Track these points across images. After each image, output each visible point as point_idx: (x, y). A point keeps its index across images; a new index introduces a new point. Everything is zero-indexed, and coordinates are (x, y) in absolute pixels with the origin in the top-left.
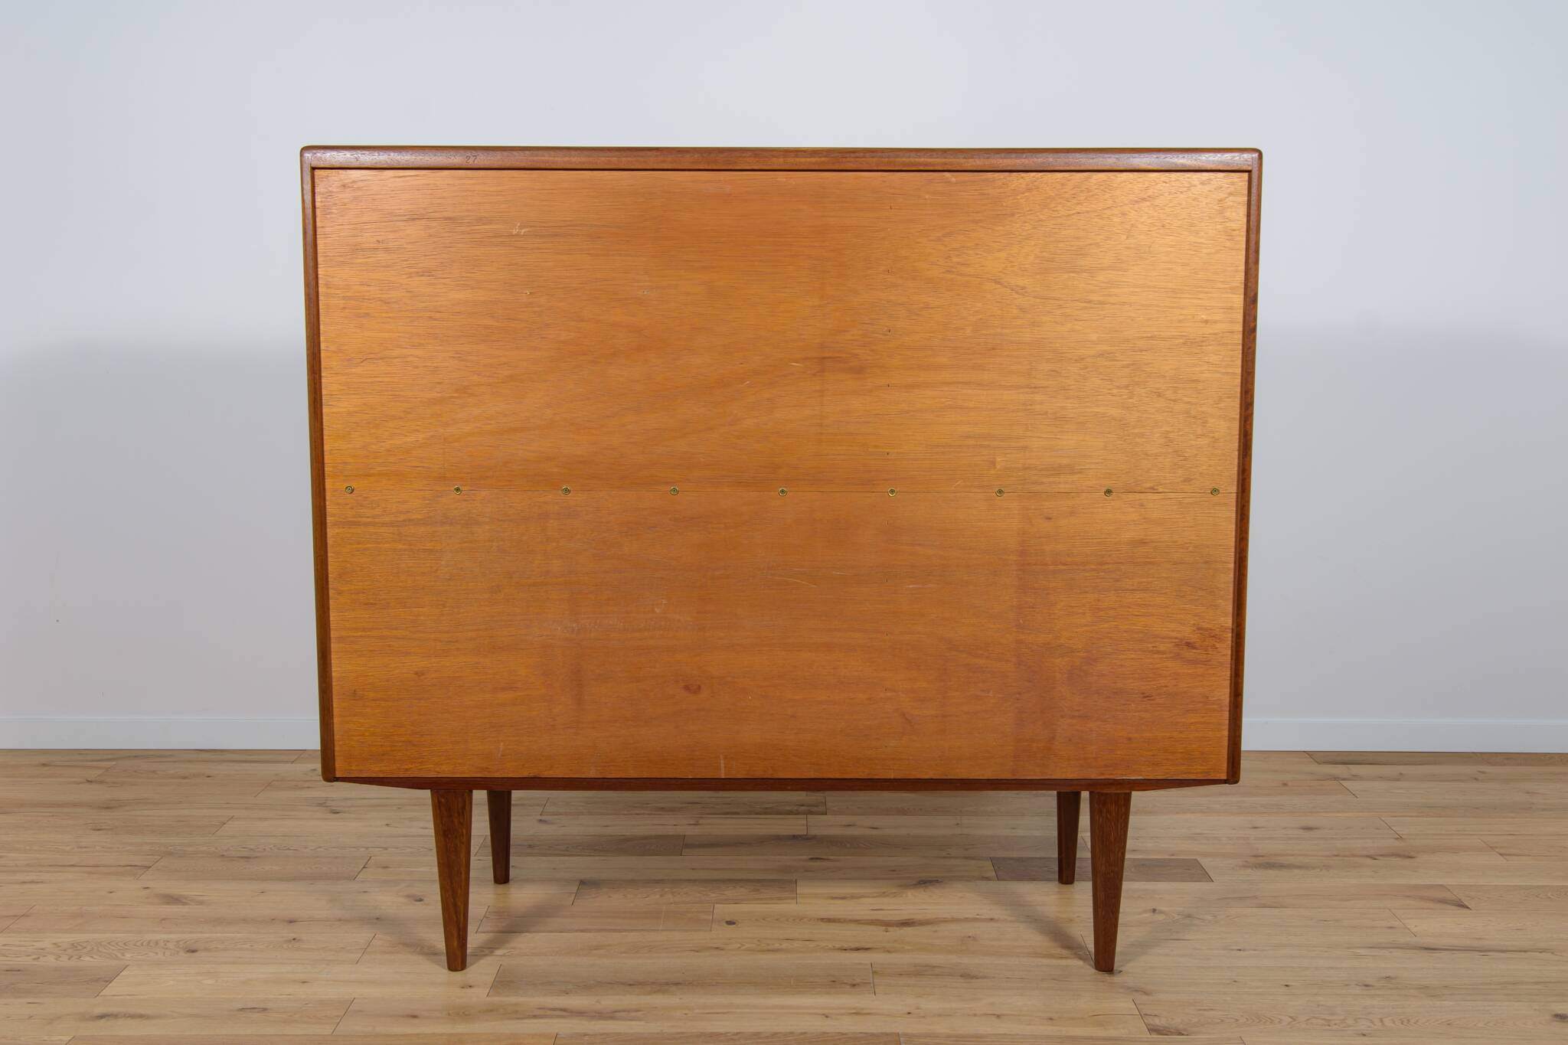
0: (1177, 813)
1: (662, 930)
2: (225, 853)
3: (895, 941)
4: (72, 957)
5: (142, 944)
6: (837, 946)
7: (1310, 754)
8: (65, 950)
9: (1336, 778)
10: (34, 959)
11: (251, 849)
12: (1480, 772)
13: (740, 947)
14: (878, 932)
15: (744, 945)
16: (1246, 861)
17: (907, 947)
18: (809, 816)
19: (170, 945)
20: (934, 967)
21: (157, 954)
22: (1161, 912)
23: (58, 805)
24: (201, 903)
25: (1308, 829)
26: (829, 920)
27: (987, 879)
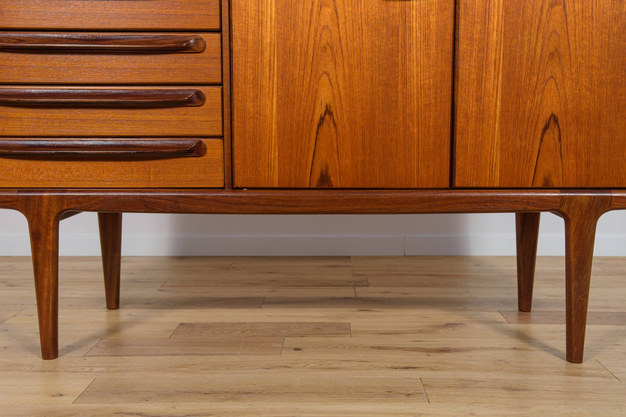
1: (239, 354)
3: (438, 362)
6: (389, 365)
13: (305, 366)
14: (421, 356)
15: (308, 365)
17: (449, 367)
18: (356, 288)
20: (477, 381)
26: (379, 348)
27: (501, 323)
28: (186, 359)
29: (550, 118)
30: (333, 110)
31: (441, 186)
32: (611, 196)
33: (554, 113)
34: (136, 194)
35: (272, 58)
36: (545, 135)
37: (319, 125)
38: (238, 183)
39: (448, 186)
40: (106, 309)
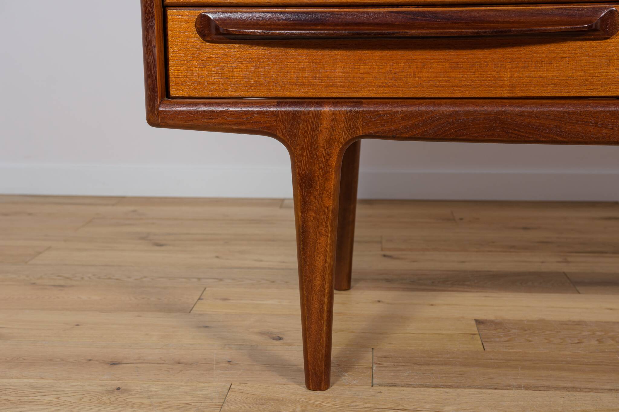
2: (37, 282)
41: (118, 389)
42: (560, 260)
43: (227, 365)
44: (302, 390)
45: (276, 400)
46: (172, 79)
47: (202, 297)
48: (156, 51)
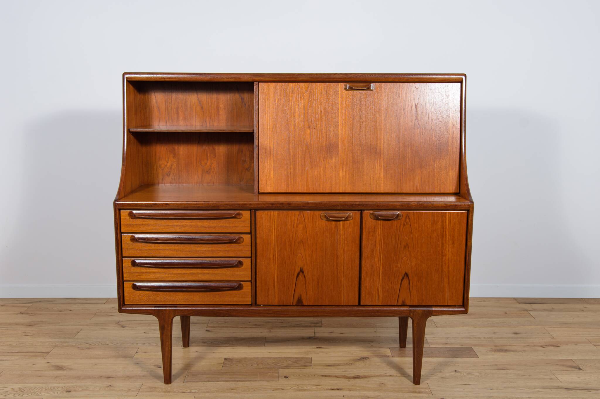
0: (463, 326)
1: (259, 381)
2: (80, 346)
3: (353, 386)
4: (20, 395)
5: (48, 389)
6: (330, 388)
7: (515, 299)
8: (17, 392)
9: (526, 310)
10: (4, 396)
11: (90, 344)
12: (584, 307)
13: (290, 389)
14: (345, 381)
15: (292, 388)
16: (492, 348)
17: (358, 388)
18: (315, 328)
19: (60, 389)
21: (54, 393)
22: (459, 372)
23: (10, 324)
24: (71, 369)
25: (516, 333)
26: (326, 376)
27: (388, 356)
28: (233, 384)
29: (405, 275)
30: (304, 270)
31: (354, 304)
32: (432, 310)
33: (407, 272)
34: (210, 308)
35: (275, 247)
36: (403, 282)
37: (297, 277)
38: (258, 303)
39: (358, 305)
40: (182, 347)
41: (110, 386)
42: (268, 331)
43: (143, 377)
44: (163, 384)
45: (155, 388)
46: (125, 300)
47: (138, 352)
48: (121, 294)
